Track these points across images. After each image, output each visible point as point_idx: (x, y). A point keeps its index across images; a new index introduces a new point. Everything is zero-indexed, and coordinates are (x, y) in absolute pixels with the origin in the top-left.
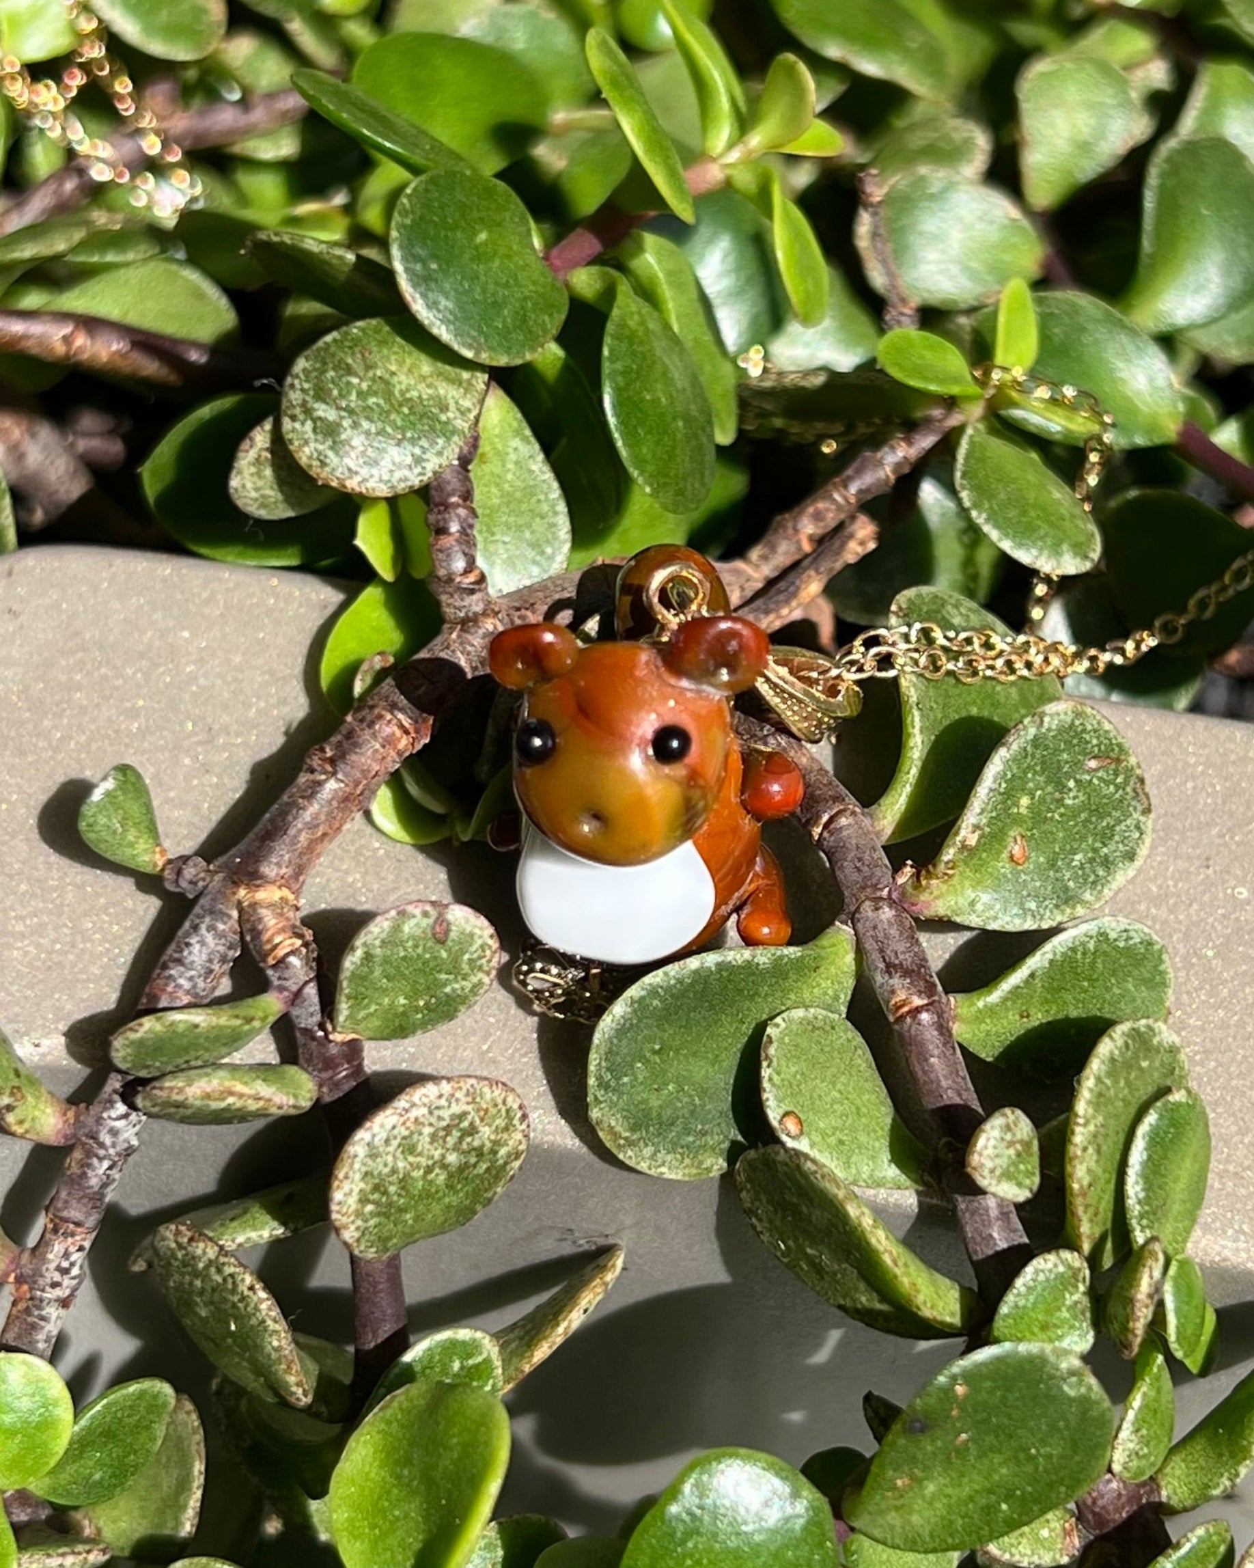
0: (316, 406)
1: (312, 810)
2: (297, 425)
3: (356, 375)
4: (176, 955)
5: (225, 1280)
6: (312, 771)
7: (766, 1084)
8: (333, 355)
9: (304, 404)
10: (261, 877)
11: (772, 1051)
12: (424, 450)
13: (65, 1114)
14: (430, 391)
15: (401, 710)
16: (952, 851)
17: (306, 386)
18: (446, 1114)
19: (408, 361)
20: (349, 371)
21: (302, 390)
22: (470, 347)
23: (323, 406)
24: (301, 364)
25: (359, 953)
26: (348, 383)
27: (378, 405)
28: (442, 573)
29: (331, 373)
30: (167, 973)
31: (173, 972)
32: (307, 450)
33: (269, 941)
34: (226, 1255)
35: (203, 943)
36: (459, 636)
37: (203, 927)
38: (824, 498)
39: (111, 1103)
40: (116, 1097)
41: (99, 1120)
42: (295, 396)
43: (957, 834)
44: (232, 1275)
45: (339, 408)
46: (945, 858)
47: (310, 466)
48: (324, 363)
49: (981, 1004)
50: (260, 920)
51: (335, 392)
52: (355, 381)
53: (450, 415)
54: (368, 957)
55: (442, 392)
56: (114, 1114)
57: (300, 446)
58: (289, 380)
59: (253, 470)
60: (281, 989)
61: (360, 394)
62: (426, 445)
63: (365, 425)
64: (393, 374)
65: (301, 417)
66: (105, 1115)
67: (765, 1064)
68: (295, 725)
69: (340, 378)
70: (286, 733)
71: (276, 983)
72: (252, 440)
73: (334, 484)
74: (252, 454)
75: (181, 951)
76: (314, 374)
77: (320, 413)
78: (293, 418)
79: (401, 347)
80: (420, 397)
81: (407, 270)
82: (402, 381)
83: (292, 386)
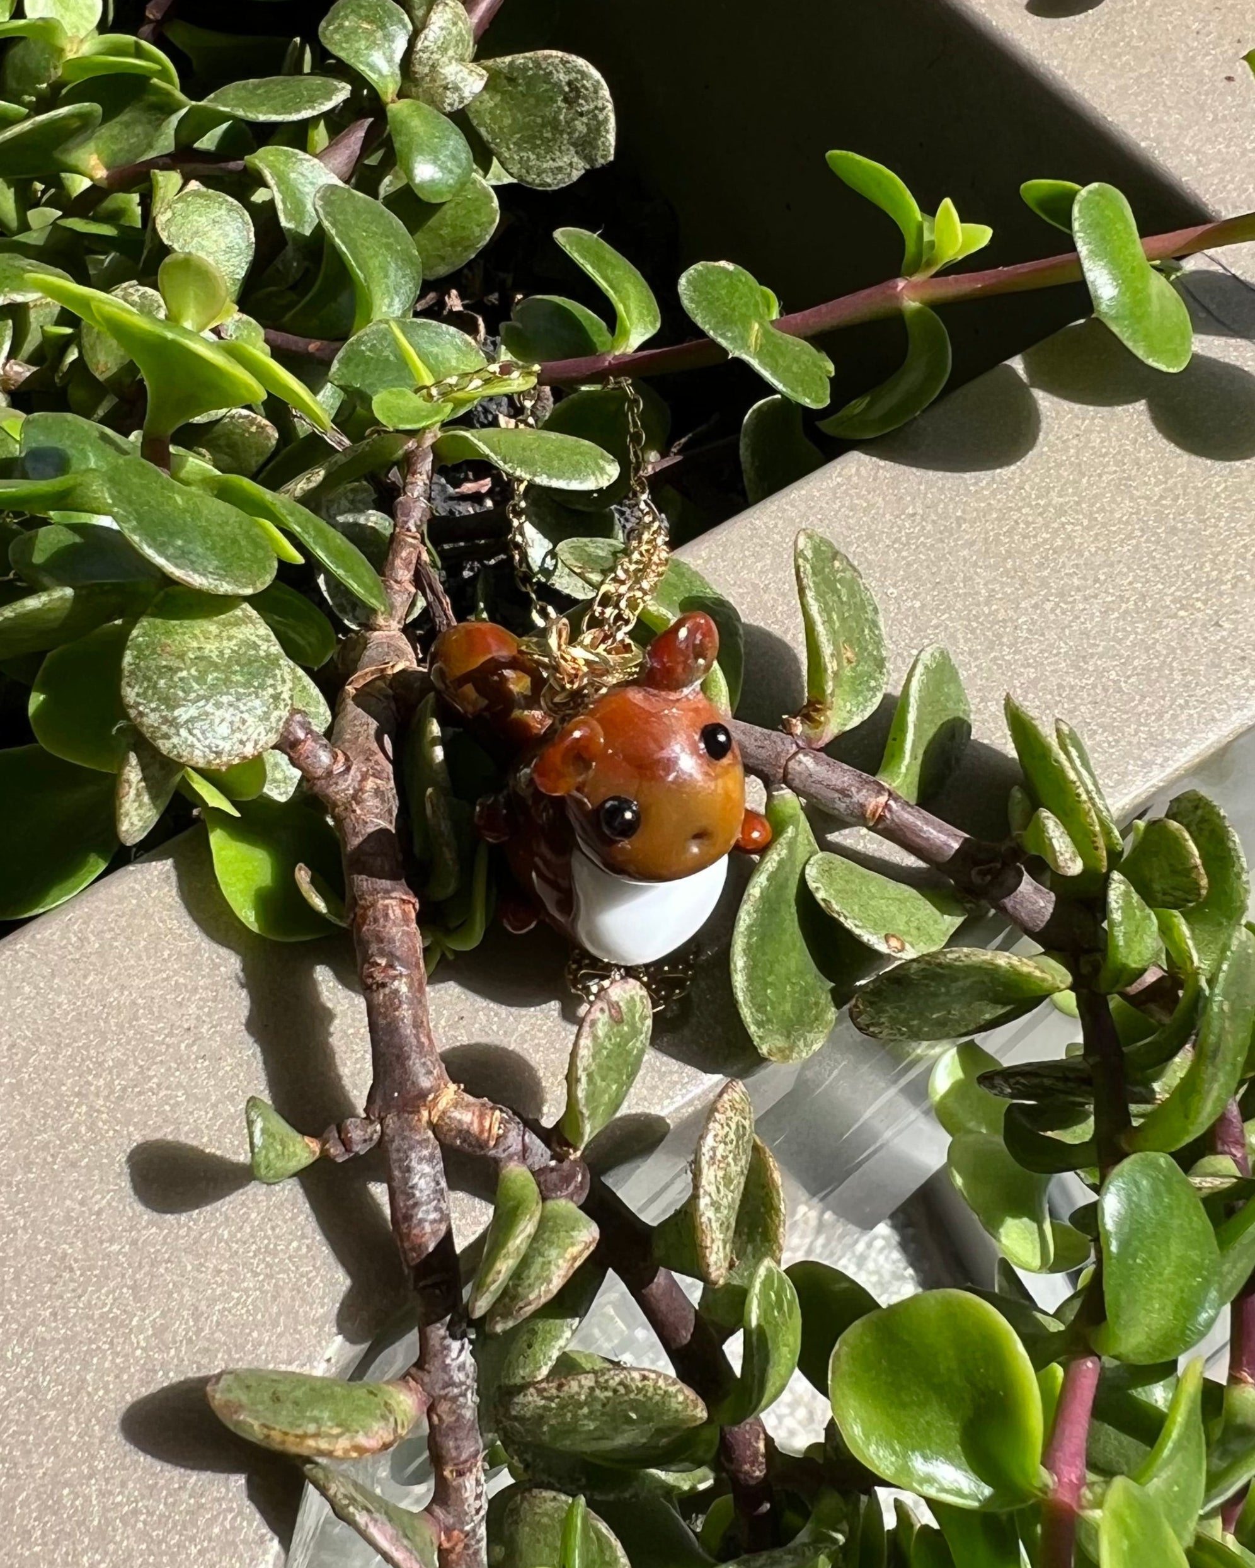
0: (176, 713)
1: (405, 1013)
2: (175, 740)
3: (181, 670)
4: (411, 1202)
5: (615, 1391)
6: (384, 985)
7: (857, 931)
8: (148, 668)
9: (165, 720)
10: (429, 1091)
11: (836, 907)
12: (273, 686)
13: (410, 1389)
14: (234, 642)
15: (393, 890)
16: (830, 684)
17: (153, 705)
18: (732, 1136)
19: (197, 632)
20: (172, 670)
21: (152, 710)
22: (245, 586)
23: (183, 709)
24: (130, 694)
25: (584, 1079)
26: (181, 679)
27: (217, 679)
28: (320, 772)
29: (162, 682)
30: (415, 1221)
31: (420, 1215)
32: (197, 752)
33: (482, 1131)
34: (603, 1374)
35: (423, 1175)
36: (362, 809)
37: (414, 1164)
38: (402, 548)
39: (447, 1348)
40: (448, 1341)
41: (446, 1368)
42: (152, 719)
43: (826, 670)
44: (621, 1383)
45: (194, 702)
46: (829, 691)
47: (209, 762)
48: (149, 679)
49: (903, 770)
50: (460, 1121)
51: (181, 694)
52: (184, 674)
53: (264, 647)
54: (590, 1076)
55: (241, 636)
56: (454, 1354)
57: (192, 753)
58: (133, 713)
59: (136, 804)
60: (510, 1157)
61: (197, 680)
62: (270, 682)
63: (225, 699)
64: (200, 649)
65: (173, 731)
66: (448, 1361)
67: (842, 919)
68: (241, 975)
69: (171, 679)
70: (242, 986)
71: (503, 1155)
72: (128, 781)
73: (237, 761)
74: (133, 792)
75: (414, 1195)
76: (150, 692)
77: (185, 717)
78: (167, 737)
79: (181, 626)
80: (233, 651)
81: (167, 559)
82: (211, 648)
83: (141, 714)
